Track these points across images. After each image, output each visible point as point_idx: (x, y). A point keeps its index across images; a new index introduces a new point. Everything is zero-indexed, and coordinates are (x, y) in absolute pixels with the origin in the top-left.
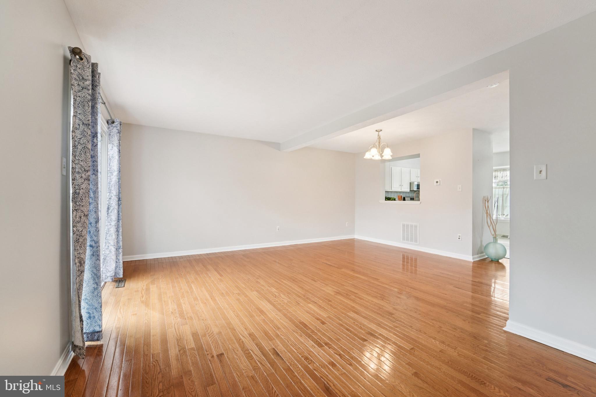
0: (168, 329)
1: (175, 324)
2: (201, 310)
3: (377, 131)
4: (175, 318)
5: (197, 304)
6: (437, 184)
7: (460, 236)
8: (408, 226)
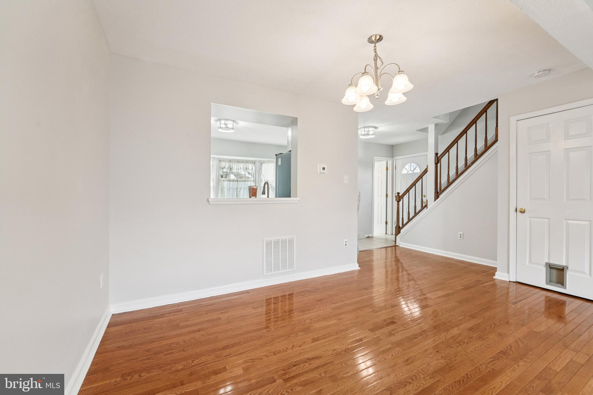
3: (370, 39)
6: (324, 171)
7: (346, 242)
8: (277, 242)
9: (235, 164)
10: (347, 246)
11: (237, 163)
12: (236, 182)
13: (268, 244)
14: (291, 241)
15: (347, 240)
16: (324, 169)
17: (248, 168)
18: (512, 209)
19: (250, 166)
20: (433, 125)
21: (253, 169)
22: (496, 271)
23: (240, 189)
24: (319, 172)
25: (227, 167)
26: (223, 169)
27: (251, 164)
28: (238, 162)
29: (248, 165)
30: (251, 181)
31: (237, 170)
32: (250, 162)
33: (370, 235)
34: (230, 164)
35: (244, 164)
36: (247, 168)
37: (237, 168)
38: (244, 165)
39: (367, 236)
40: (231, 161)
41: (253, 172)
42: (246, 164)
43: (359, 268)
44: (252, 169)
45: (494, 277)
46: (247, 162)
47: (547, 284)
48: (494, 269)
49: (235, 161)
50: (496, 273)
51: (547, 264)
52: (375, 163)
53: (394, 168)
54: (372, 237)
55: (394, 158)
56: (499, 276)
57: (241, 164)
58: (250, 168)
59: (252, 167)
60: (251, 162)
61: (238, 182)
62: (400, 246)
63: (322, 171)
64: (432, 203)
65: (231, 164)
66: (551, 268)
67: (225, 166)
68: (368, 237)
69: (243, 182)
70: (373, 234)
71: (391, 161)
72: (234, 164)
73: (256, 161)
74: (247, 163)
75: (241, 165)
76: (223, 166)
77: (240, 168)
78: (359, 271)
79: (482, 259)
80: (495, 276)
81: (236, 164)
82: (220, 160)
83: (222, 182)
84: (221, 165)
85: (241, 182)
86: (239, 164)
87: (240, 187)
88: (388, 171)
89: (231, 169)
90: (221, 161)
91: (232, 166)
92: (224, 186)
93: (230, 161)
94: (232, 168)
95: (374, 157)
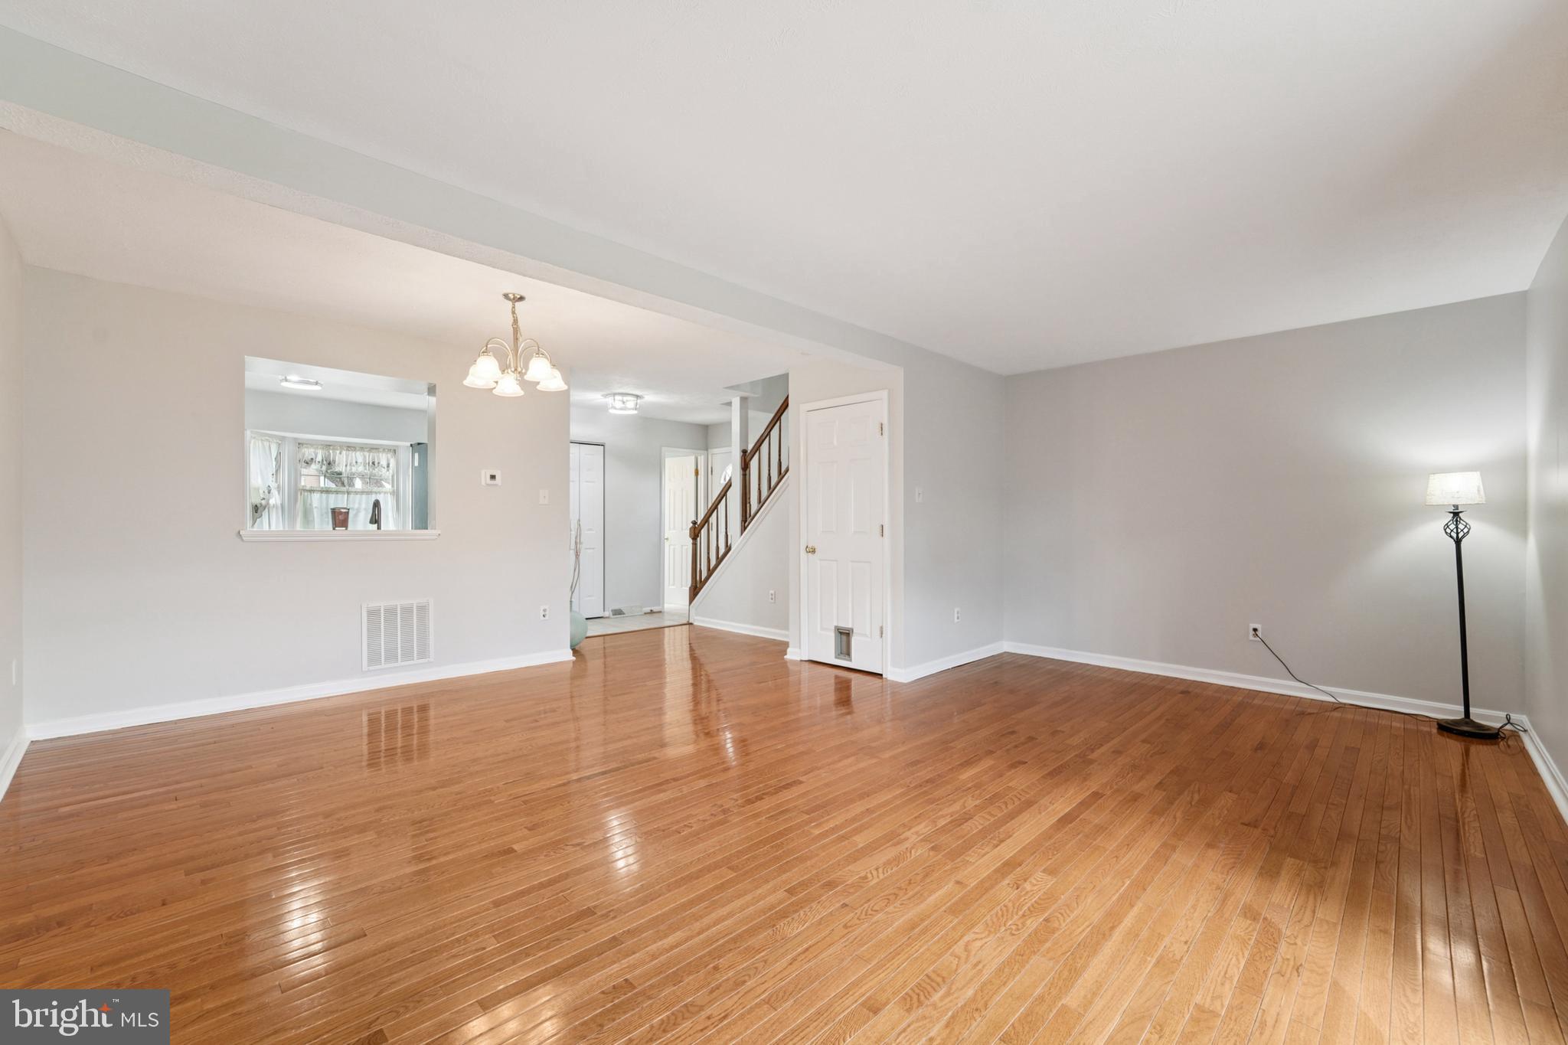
0: (1335, 924)
1: (1307, 926)
2: (1195, 915)
3: (506, 296)
4: (1295, 944)
5: (1186, 943)
6: (493, 482)
7: (545, 610)
8: (391, 612)
9: (340, 453)
10: (547, 617)
11: (347, 450)
12: (346, 495)
13: (373, 613)
14: (423, 609)
15: (546, 607)
16: (493, 477)
17: (376, 463)
18: (803, 548)
19: (383, 459)
20: (738, 398)
21: (391, 466)
22: (788, 647)
23: (354, 512)
24: (483, 483)
25: (319, 458)
26: (307, 463)
27: (384, 455)
28: (350, 447)
29: (378, 457)
30: (385, 493)
31: (346, 466)
32: (381, 450)
33: (655, 609)
34: (329, 452)
35: (367, 454)
36: (373, 463)
37: (347, 461)
38: (365, 457)
39: (648, 609)
40: (330, 446)
41: (391, 471)
42: (371, 454)
43: (574, 658)
44: (388, 466)
45: (785, 657)
46: (373, 449)
47: (836, 657)
48: (786, 645)
49: (340, 446)
50: (789, 650)
51: (836, 627)
52: (667, 460)
53: (710, 471)
54: (660, 612)
55: (709, 450)
56: (792, 655)
57: (358, 453)
58: (384, 463)
59: (388, 460)
60: (384, 450)
61: (352, 496)
62: (695, 624)
63: (489, 481)
64: (736, 540)
65: (331, 452)
66: (841, 633)
67: (314, 457)
68: (652, 612)
69: (364, 496)
70: (663, 607)
71: (702, 457)
72: (338, 452)
73: (397, 446)
74: (373, 451)
75: (359, 456)
76: (308, 457)
77: (356, 462)
78: (574, 662)
79: (773, 630)
80: (786, 654)
81: (344, 452)
82: (300, 442)
83: (306, 494)
84: (304, 454)
85: (358, 496)
86: (352, 454)
87: (356, 506)
88: (699, 477)
89: (329, 464)
90: (303, 444)
91: (334, 456)
92: (311, 505)
93: (328, 446)
94: (334, 461)
95: (664, 449)
